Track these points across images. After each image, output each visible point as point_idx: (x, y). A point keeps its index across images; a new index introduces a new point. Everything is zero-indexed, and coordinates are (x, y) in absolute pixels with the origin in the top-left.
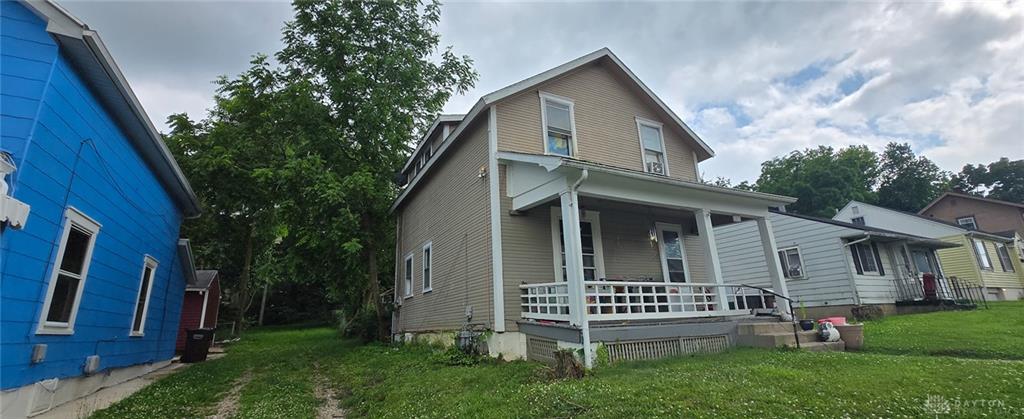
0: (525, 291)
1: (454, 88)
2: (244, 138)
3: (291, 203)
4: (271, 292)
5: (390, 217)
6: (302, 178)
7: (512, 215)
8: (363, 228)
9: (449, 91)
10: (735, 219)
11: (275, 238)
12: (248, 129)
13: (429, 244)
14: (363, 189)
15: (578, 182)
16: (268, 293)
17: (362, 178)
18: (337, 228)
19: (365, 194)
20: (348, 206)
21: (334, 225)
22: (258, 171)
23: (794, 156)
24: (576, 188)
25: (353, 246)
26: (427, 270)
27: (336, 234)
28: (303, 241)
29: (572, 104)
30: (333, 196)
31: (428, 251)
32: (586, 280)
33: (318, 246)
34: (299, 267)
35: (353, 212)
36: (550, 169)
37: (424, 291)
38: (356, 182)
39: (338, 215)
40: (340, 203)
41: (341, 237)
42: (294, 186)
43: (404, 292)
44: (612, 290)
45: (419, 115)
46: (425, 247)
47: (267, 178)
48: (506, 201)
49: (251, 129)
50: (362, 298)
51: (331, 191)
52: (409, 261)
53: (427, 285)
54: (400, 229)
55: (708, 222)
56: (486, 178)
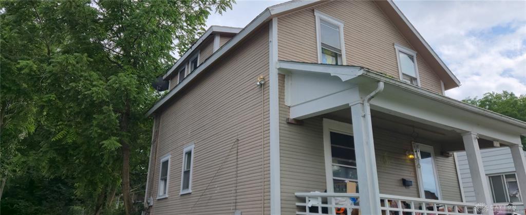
0: (303, 200)
1: (214, 7)
2: (11, 30)
3: (53, 97)
4: (9, 185)
5: (146, 120)
6: (66, 74)
7: (289, 123)
8: (122, 128)
9: (208, 10)
10: (496, 144)
11: (21, 132)
12: (15, 22)
13: (191, 147)
14: (126, 90)
15: (372, 94)
16: (5, 186)
17: (126, 79)
18: (98, 125)
19: (127, 95)
20: (111, 106)
21: (95, 122)
22: (23, 63)
23: (486, 97)
24: (370, 99)
25: (112, 144)
26: (187, 173)
27: (95, 131)
28: (59, 136)
29: (342, 26)
30: (98, 94)
31: (189, 154)
32: (380, 193)
33: (74, 142)
34: (52, 162)
35: (115, 111)
36: (344, 79)
37: (182, 192)
38: (120, 82)
39: (101, 112)
40: (104, 100)
41: (100, 135)
42: (56, 81)
43: (156, 192)
44: (400, 204)
45: (182, 28)
46: (186, 150)
47: (31, 70)
48: (284, 109)
49: (17, 22)
50: (106, 197)
51: (94, 89)
52: (165, 164)
53: (186, 186)
54: (157, 132)
55: (476, 144)
56: (263, 86)
